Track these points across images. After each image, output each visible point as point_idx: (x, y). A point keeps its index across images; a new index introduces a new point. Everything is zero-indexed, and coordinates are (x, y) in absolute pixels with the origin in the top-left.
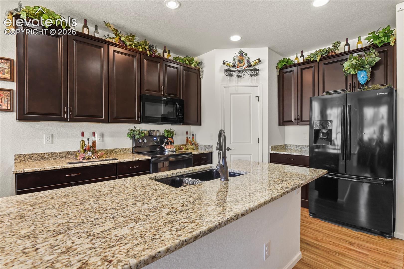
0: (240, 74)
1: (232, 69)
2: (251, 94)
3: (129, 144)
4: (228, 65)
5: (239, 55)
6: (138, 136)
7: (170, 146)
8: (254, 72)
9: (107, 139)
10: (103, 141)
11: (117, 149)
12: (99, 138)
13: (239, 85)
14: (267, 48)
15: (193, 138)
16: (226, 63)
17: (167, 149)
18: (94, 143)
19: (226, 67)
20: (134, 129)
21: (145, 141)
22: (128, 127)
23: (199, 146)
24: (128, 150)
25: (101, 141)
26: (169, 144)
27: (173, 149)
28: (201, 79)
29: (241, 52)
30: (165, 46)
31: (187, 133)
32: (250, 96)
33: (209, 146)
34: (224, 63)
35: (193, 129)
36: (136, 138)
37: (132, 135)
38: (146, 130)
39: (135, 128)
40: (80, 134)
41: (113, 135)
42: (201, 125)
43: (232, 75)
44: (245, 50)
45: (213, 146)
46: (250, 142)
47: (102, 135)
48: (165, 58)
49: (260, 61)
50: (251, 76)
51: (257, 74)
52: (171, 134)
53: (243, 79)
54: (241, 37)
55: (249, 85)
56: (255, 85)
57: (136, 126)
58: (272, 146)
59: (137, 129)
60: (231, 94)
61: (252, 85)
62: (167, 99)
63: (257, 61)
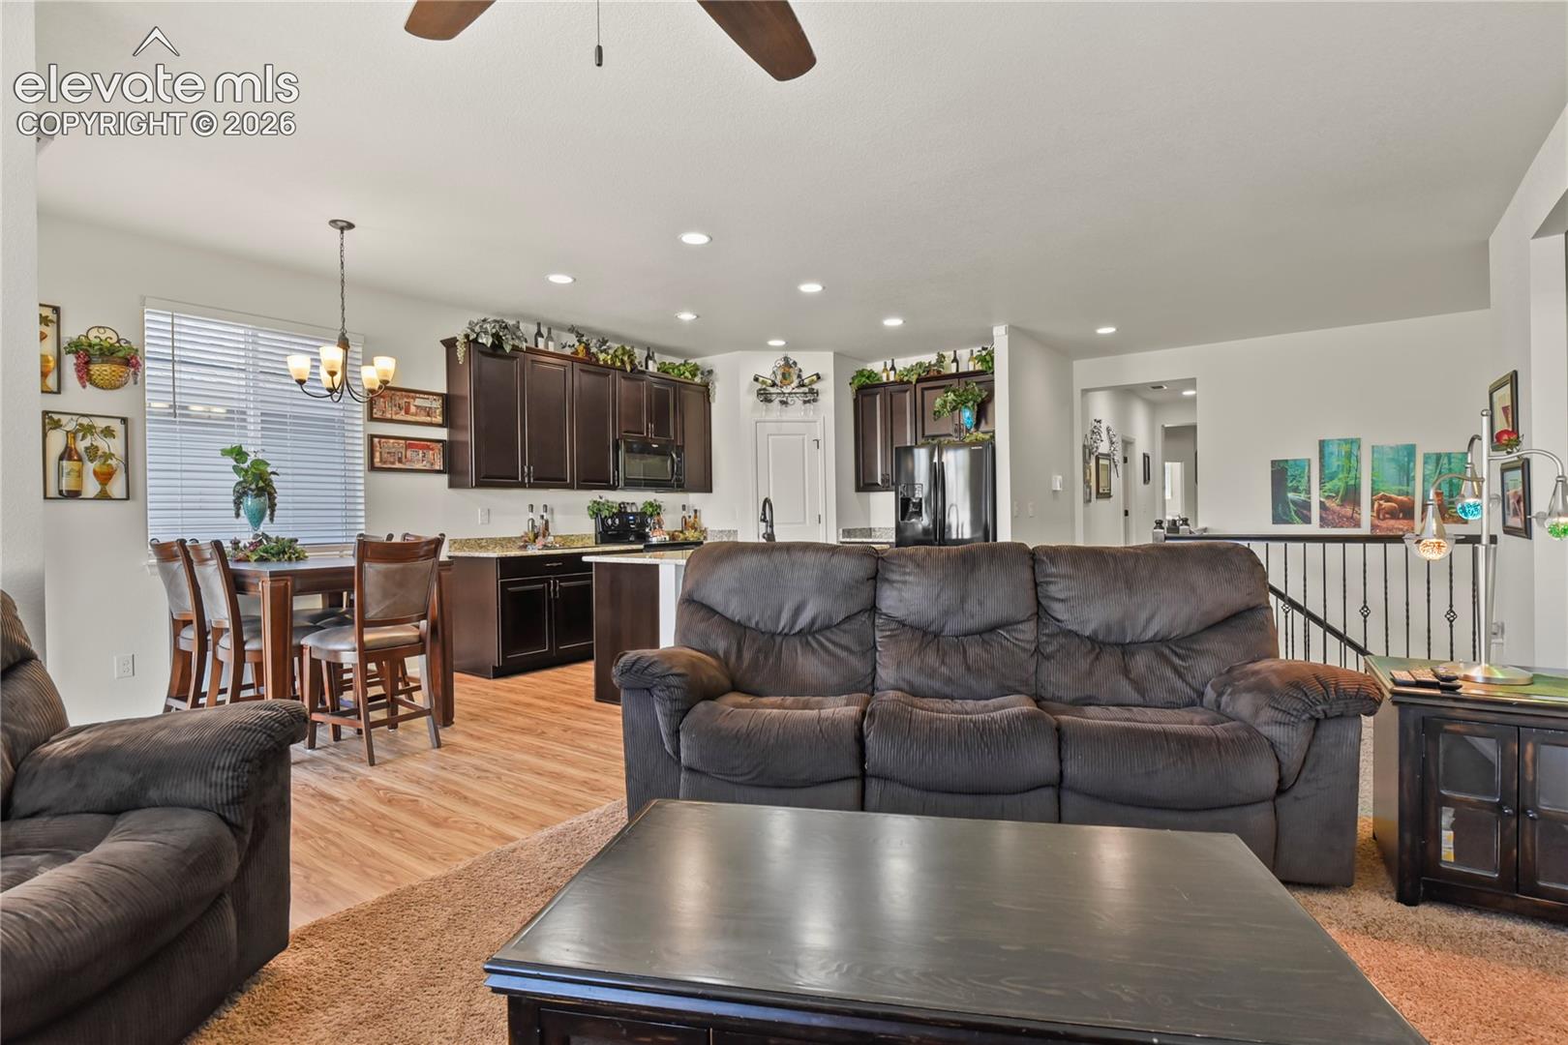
0: (785, 399)
1: (772, 390)
2: (804, 435)
3: (591, 527)
4: (763, 383)
5: (782, 363)
6: (605, 513)
7: (658, 530)
8: (810, 397)
12: (551, 516)
13: (784, 418)
14: (832, 354)
15: (696, 517)
16: (761, 379)
17: (653, 536)
19: (759, 386)
20: (599, 500)
21: (617, 521)
22: (588, 497)
23: (709, 532)
24: (589, 538)
26: (655, 527)
27: (665, 536)
28: (710, 403)
29: (786, 359)
30: (651, 348)
31: (684, 507)
32: (803, 440)
33: (729, 531)
34: (756, 380)
35: (694, 499)
36: (602, 517)
37: (596, 511)
38: (619, 502)
39: (601, 498)
42: (711, 491)
43: (770, 401)
44: (793, 356)
45: (736, 530)
46: (805, 522)
48: (653, 373)
49: (819, 377)
50: (805, 402)
51: (815, 400)
52: (656, 509)
53: (790, 407)
55: (800, 419)
56: (810, 419)
58: (843, 530)
59: (603, 500)
60: (768, 435)
61: (806, 419)
62: (657, 446)
63: (815, 378)
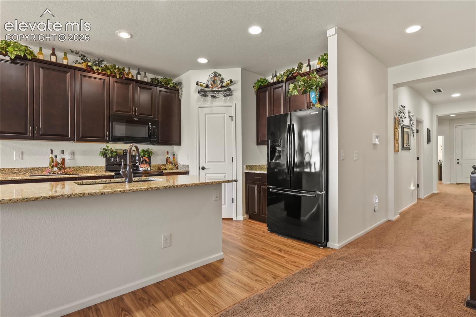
0: (214, 95)
1: (207, 89)
2: (225, 114)
3: (102, 162)
4: (201, 85)
5: (213, 75)
6: (109, 155)
7: (145, 165)
8: (228, 93)
9: (78, 157)
10: (74, 159)
11: (88, 167)
12: (69, 157)
13: (214, 105)
14: (240, 69)
15: (174, 158)
16: (199, 83)
17: (142, 168)
18: (63, 160)
19: (200, 88)
20: (106, 148)
21: (118, 159)
23: (179, 166)
24: (100, 168)
25: (72, 158)
26: (144, 163)
27: (148, 168)
28: (180, 100)
29: (215, 73)
30: (139, 68)
31: (168, 153)
32: (224, 116)
33: (186, 165)
34: (197, 84)
35: (175, 148)
36: (108, 157)
37: (104, 154)
38: (121, 149)
39: (107, 147)
40: (49, 152)
41: (85, 153)
43: (206, 96)
44: (219, 71)
45: (189, 165)
46: (224, 161)
47: (73, 154)
48: (139, 81)
49: (231, 81)
50: (225, 96)
51: (230, 95)
52: (148, 154)
53: (217, 99)
54: (208, 60)
55: (223, 105)
56: (228, 105)
57: (108, 146)
58: (246, 166)
59: (109, 148)
60: (205, 114)
61: (226, 105)
62: (138, 119)
63: (229, 82)
